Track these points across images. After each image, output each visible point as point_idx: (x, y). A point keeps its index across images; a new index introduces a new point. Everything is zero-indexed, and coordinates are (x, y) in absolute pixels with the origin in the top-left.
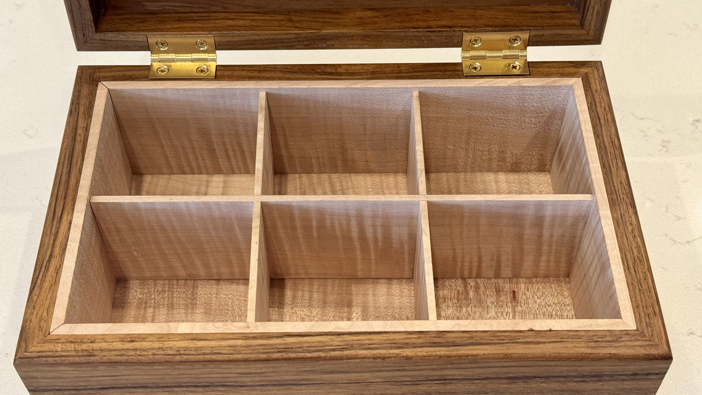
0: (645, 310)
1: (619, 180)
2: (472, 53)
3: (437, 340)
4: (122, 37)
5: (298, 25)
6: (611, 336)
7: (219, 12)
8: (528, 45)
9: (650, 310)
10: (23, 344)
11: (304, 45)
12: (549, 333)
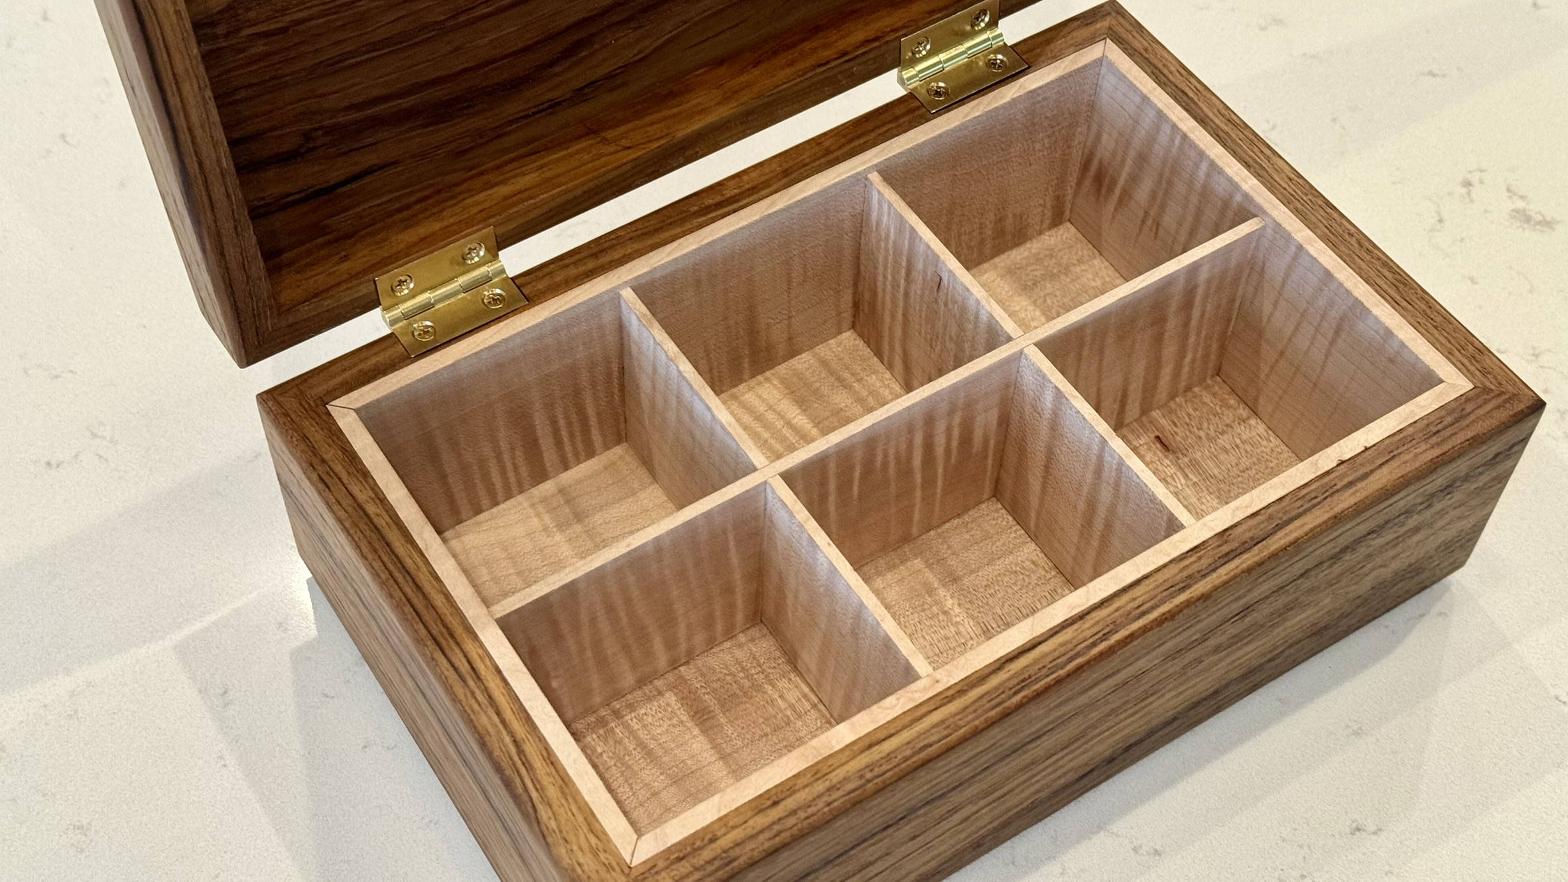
0: (1462, 352)
1: (1283, 176)
6: (1449, 414)
7: (467, 180)
8: (1000, 17)
12: (1368, 453)
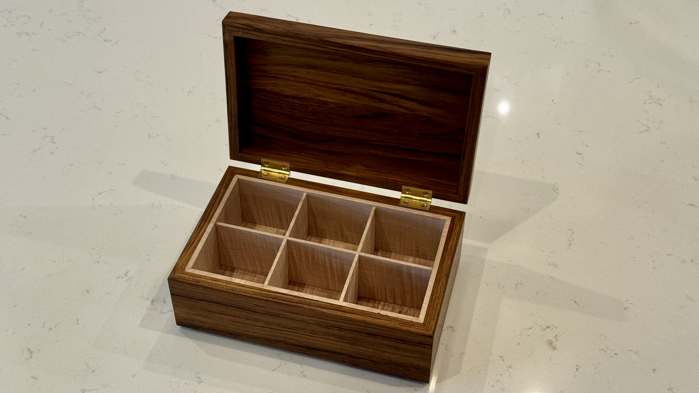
0: (431, 317)
1: (446, 264)
2: (406, 195)
3: (338, 309)
4: (251, 156)
5: (328, 166)
6: (411, 323)
7: (295, 154)
8: (432, 197)
10: (173, 272)
12: (386, 316)
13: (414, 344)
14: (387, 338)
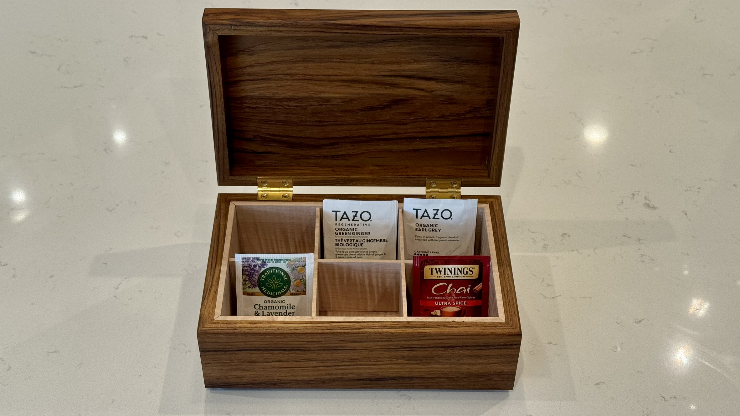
0: (510, 313)
1: (504, 254)
2: (431, 190)
3: (407, 325)
4: (243, 178)
5: (338, 173)
6: (492, 324)
7: (295, 166)
8: (461, 187)
9: (513, 314)
10: (201, 324)
11: (340, 184)
12: (462, 323)
13: (500, 347)
14: (467, 348)
